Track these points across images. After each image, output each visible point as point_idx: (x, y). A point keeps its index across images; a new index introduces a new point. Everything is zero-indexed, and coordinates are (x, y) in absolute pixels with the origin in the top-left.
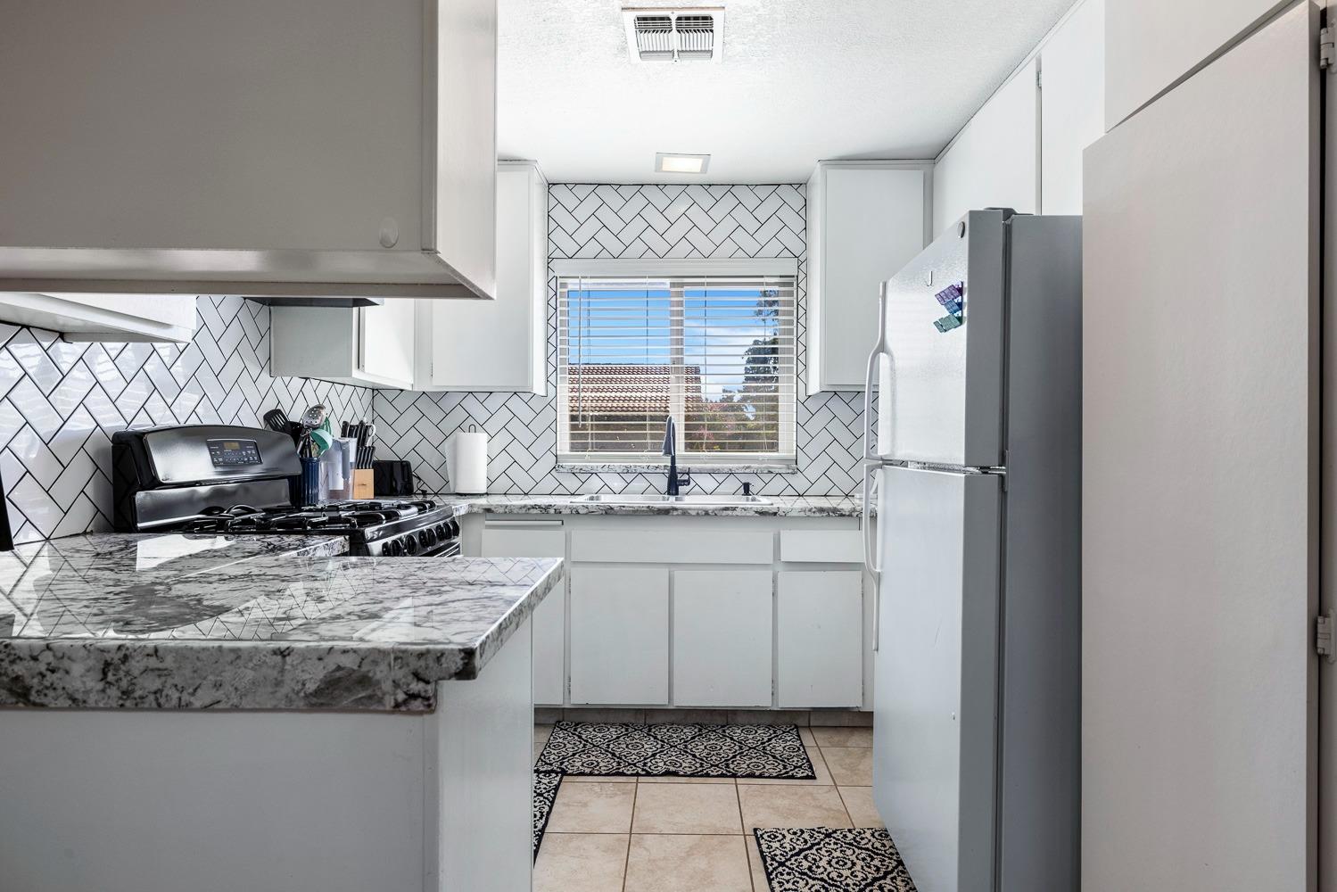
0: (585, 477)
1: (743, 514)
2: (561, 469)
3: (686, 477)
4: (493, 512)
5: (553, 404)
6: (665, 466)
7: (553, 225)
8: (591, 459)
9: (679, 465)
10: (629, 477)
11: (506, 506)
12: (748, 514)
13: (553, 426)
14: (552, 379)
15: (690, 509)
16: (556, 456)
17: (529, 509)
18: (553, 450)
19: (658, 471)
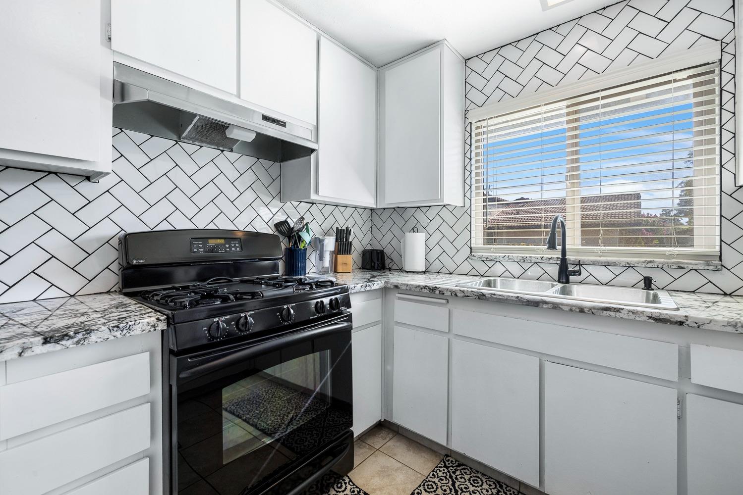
0: (490, 264)
1: (630, 318)
2: (473, 257)
3: (577, 268)
4: (399, 288)
5: (469, 212)
6: (558, 258)
7: (468, 87)
8: (497, 251)
9: (570, 257)
10: (526, 266)
11: (407, 285)
12: (637, 318)
13: (469, 227)
14: (468, 195)
15: (562, 304)
16: (471, 248)
17: (422, 288)
18: (469, 244)
19: (551, 261)
